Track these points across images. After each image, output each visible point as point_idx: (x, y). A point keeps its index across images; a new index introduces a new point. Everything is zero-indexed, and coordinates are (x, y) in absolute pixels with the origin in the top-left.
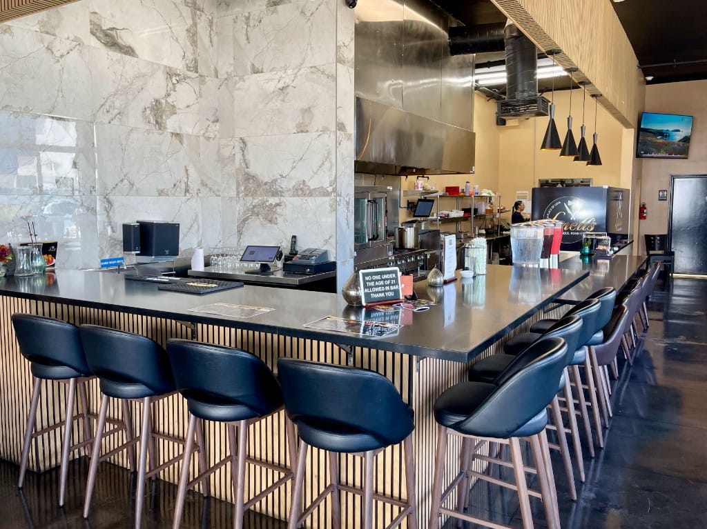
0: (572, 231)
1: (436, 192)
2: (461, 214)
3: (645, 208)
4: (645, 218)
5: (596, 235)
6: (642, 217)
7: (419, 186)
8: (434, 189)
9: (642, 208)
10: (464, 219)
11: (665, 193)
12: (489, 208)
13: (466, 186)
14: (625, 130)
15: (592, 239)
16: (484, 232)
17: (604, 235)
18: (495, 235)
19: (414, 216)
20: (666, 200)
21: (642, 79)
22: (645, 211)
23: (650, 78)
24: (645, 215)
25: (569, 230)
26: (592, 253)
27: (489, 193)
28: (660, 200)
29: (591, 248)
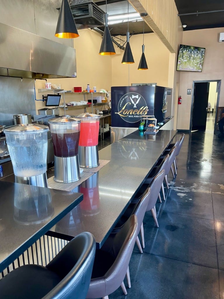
0: (135, 115)
1: (63, 90)
2: (86, 103)
3: (181, 98)
4: (180, 103)
5: (149, 117)
6: (179, 103)
7: (48, 86)
8: (60, 88)
9: (180, 98)
10: (88, 106)
11: (190, 90)
12: (104, 99)
13: (88, 87)
14: (170, 54)
15: (146, 120)
16: (102, 112)
17: (153, 117)
18: (109, 113)
19: (46, 106)
20: (190, 94)
21: (181, 26)
22: (181, 100)
23: (185, 26)
24: (180, 102)
25: (133, 115)
26: (145, 129)
27: (103, 91)
28: (188, 94)
29: (145, 126)
